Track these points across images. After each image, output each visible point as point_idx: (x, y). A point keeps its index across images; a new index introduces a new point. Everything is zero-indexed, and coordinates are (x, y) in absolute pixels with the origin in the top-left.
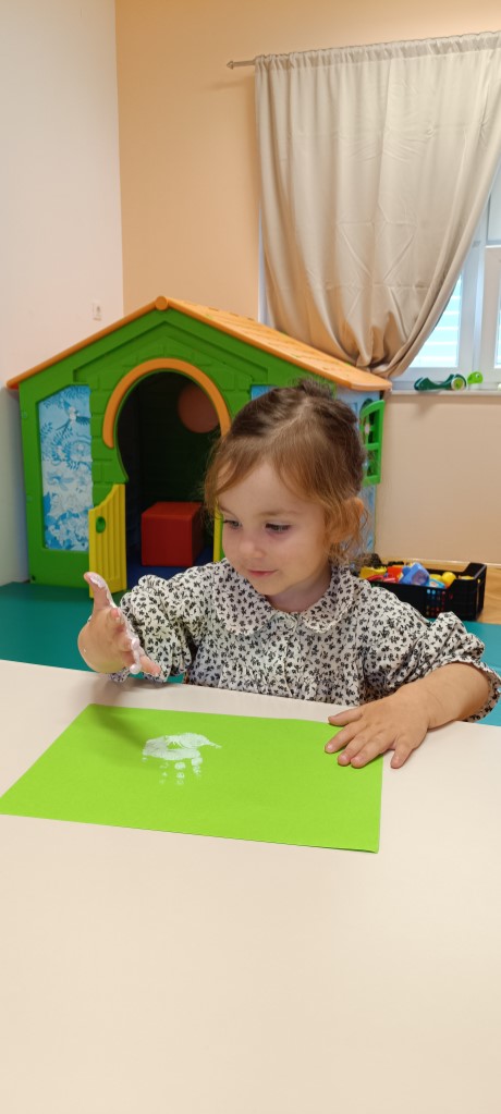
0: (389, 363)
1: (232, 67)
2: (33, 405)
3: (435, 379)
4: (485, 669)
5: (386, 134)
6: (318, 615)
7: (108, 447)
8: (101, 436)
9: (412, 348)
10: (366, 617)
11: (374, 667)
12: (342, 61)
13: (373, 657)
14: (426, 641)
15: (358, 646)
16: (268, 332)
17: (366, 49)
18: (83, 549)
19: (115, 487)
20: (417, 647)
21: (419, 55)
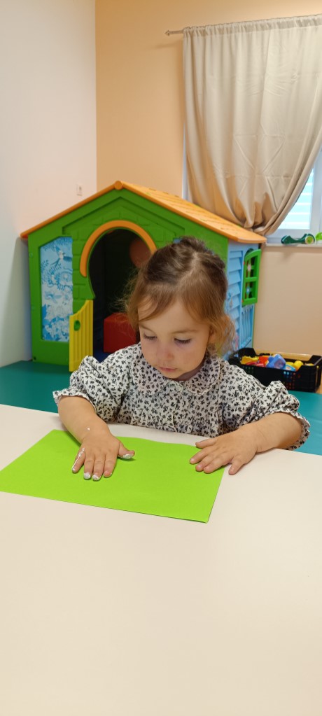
0: (265, 225)
1: (169, 34)
2: (37, 249)
3: (294, 237)
4: (298, 417)
5: (266, 78)
6: (196, 383)
7: (82, 276)
8: (79, 269)
9: (280, 216)
10: (225, 384)
11: (229, 415)
12: (239, 31)
13: (229, 409)
14: (262, 399)
15: (219, 402)
16: (188, 205)
17: (255, 23)
18: (66, 341)
19: (87, 302)
20: (256, 403)
21: (289, 27)
